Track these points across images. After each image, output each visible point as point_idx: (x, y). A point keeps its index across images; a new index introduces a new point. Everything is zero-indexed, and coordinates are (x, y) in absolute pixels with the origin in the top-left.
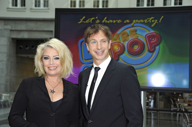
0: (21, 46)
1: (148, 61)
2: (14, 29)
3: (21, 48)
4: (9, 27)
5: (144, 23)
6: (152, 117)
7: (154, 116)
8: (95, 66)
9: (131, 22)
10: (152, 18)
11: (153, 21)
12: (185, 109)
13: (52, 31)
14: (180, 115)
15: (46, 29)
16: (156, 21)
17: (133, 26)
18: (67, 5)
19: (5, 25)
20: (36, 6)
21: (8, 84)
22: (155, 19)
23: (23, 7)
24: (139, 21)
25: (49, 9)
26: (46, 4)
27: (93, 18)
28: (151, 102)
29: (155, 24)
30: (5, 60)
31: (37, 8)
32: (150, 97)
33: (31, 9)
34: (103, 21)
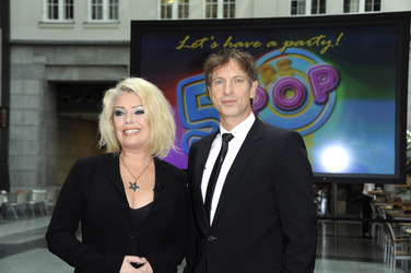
0: (67, 97)
1: (315, 123)
2: (51, 63)
3: (66, 100)
4: (42, 59)
5: (305, 47)
6: (324, 233)
7: (327, 229)
8: (223, 131)
9: (280, 46)
10: (321, 36)
11: (323, 43)
12: (388, 215)
13: (125, 66)
14: (377, 227)
15: (114, 62)
16: (330, 42)
17: (283, 54)
18: (154, 14)
19: (35, 55)
20: (94, 18)
21: (44, 169)
22: (326, 39)
23: (70, 20)
24: (296, 44)
25: (119, 23)
26: (114, 13)
27: (205, 39)
28: (320, 203)
29: (326, 48)
30: (37, 123)
31: (96, 21)
32: (320, 193)
33: (85, 23)
34: (225, 45)
